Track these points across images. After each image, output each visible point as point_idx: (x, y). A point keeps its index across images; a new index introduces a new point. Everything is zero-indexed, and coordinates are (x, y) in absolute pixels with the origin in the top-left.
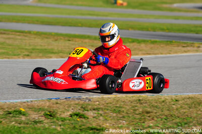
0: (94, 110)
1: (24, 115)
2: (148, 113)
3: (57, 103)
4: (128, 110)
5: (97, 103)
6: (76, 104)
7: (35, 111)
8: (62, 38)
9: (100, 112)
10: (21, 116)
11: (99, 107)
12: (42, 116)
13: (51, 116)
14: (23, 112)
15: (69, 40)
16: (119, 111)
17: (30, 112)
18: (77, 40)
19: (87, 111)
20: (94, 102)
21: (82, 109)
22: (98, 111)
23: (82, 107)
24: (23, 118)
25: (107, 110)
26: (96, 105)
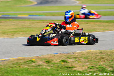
0: (74, 58)
1: (34, 62)
2: (103, 58)
3: (55, 56)
4: (92, 57)
5: (77, 55)
6: (65, 56)
7: (41, 60)
8: (84, 23)
9: (76, 59)
10: (33, 63)
11: (77, 56)
12: (44, 63)
13: (48, 62)
14: (34, 61)
15: (87, 24)
16: (87, 58)
17: (38, 61)
18: (92, 23)
19: (70, 59)
20: (76, 54)
21: (67, 58)
22: (76, 58)
23: (67, 57)
24: (33, 64)
25: (81, 58)
26: (75, 56)
